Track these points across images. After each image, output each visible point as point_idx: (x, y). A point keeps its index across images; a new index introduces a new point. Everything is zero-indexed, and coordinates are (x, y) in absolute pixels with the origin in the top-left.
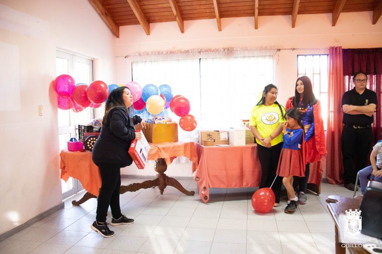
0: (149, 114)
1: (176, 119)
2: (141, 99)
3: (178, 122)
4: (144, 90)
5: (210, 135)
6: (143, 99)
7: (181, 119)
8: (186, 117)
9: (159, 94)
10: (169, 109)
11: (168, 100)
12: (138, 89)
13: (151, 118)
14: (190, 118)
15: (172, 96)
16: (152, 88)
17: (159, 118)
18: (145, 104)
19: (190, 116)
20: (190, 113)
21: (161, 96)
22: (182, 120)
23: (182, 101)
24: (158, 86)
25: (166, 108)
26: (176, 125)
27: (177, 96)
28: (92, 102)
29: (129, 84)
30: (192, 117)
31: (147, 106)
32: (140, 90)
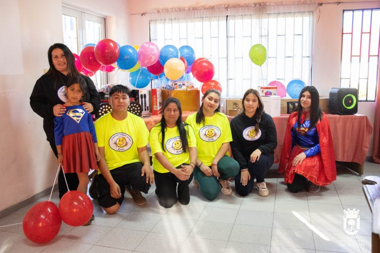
0: (168, 79)
1: (198, 85)
2: (158, 62)
3: (200, 89)
4: (161, 52)
5: (236, 104)
6: (161, 62)
7: (203, 85)
8: (209, 83)
9: (179, 56)
10: (191, 74)
11: (189, 64)
12: (155, 50)
13: (170, 83)
14: (213, 84)
15: (194, 59)
16: (171, 49)
17: (178, 84)
18: (163, 68)
19: (214, 81)
20: (213, 79)
21: (182, 59)
22: (204, 87)
23: (205, 64)
24: (178, 47)
25: (188, 72)
26: (198, 92)
27: (199, 59)
28: (102, 65)
29: (145, 44)
30: (216, 83)
31: (165, 70)
32: (157, 52)
